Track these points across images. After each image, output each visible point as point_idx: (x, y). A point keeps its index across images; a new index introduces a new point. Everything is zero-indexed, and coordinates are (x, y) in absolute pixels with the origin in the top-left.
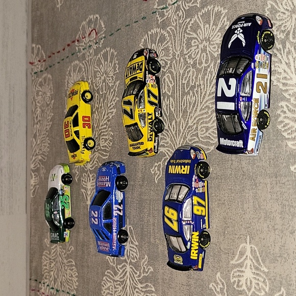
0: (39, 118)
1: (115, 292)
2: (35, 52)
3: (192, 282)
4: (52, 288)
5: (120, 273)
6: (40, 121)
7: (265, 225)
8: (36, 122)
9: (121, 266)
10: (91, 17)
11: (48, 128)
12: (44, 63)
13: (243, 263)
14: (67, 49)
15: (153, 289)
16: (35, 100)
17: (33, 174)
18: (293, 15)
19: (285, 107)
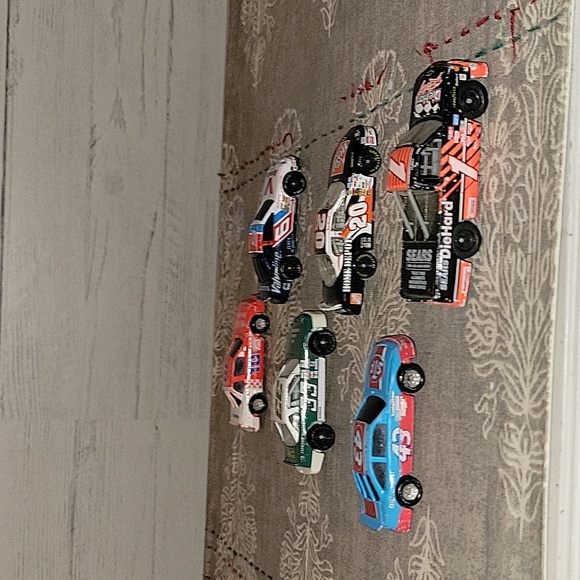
0: (228, 268)
1: (294, 567)
2: (227, 156)
3: (371, 567)
4: (230, 548)
5: (299, 538)
6: (228, 272)
7: (446, 491)
8: (223, 273)
9: (300, 527)
10: (288, 111)
11: (237, 284)
12: (236, 177)
13: (421, 546)
14: (261, 158)
15: (331, 571)
16: (223, 236)
17: (216, 359)
18: (489, 161)
19: (474, 307)
